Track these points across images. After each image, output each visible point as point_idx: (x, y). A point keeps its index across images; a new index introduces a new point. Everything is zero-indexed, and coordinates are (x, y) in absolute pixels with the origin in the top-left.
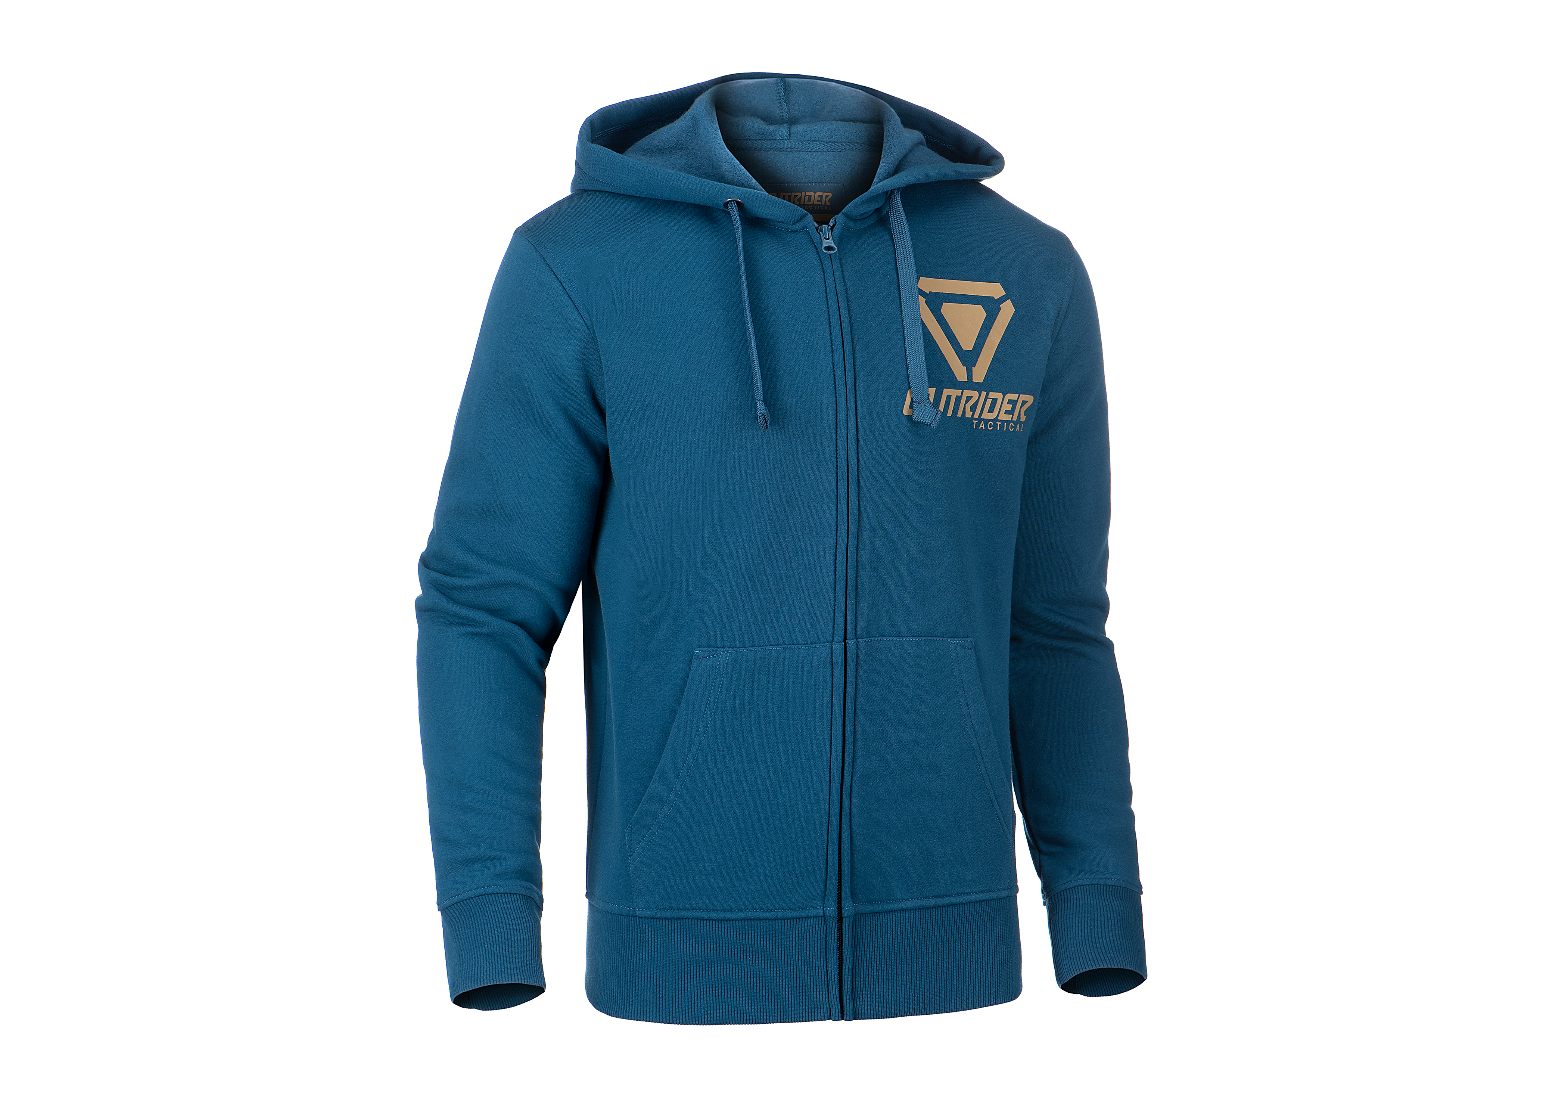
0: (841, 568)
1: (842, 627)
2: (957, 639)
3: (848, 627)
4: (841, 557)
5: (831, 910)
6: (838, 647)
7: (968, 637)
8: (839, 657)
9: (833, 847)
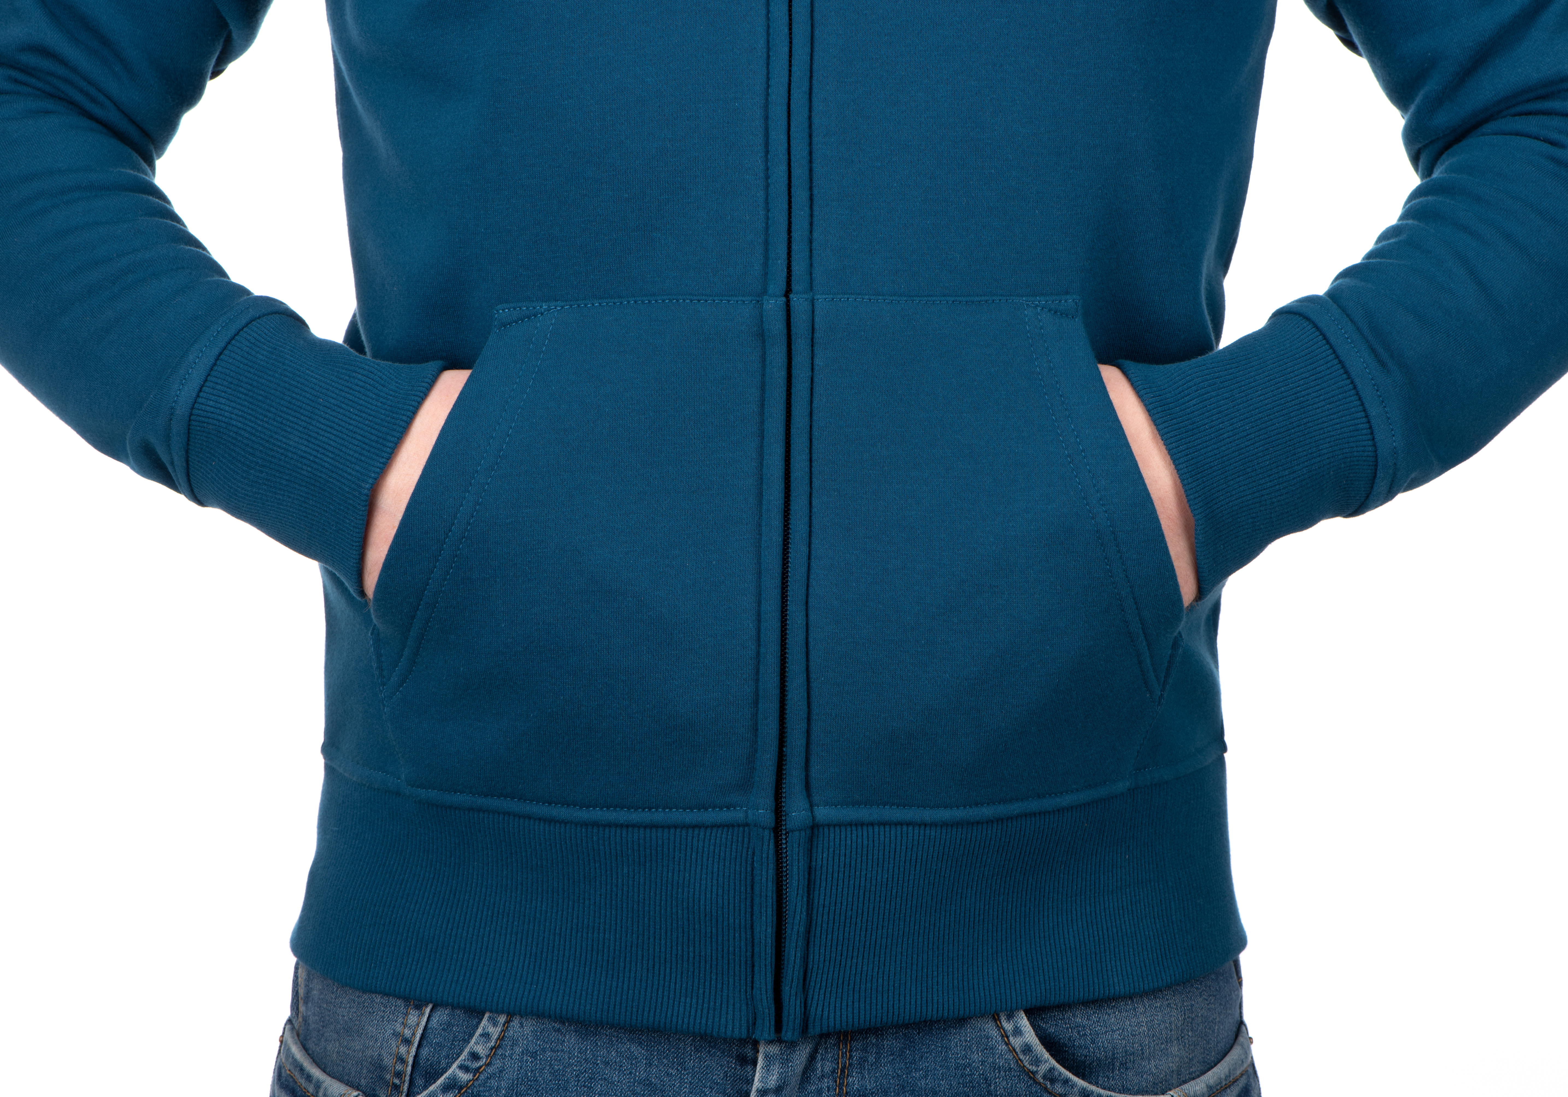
0: (778, 136)
1: (782, 262)
2: (1042, 298)
3: (795, 268)
4: (778, 111)
5: (764, 814)
6: (773, 305)
7: (1067, 293)
8: (777, 327)
9: (770, 706)
